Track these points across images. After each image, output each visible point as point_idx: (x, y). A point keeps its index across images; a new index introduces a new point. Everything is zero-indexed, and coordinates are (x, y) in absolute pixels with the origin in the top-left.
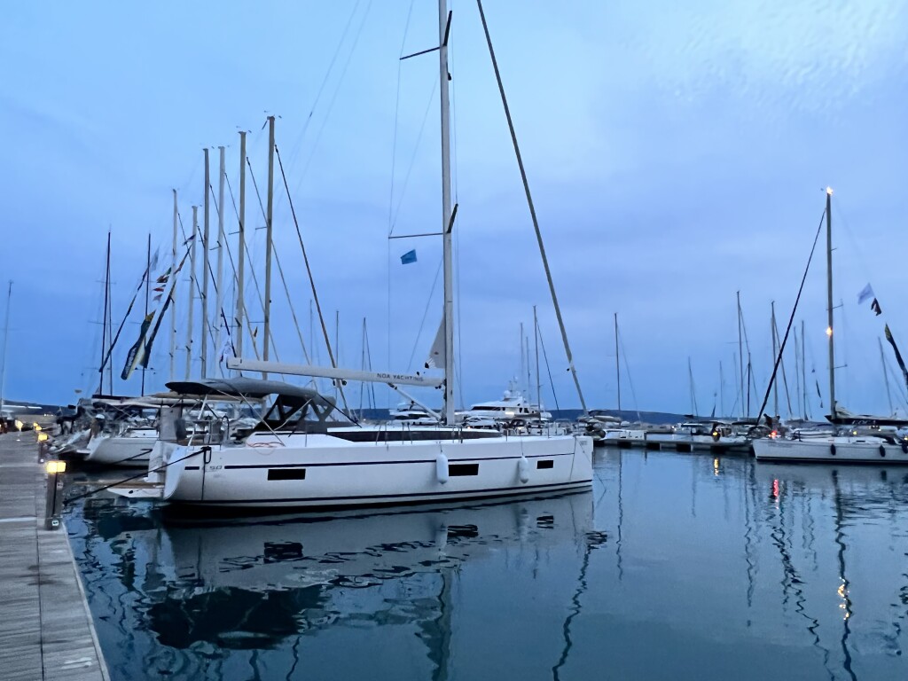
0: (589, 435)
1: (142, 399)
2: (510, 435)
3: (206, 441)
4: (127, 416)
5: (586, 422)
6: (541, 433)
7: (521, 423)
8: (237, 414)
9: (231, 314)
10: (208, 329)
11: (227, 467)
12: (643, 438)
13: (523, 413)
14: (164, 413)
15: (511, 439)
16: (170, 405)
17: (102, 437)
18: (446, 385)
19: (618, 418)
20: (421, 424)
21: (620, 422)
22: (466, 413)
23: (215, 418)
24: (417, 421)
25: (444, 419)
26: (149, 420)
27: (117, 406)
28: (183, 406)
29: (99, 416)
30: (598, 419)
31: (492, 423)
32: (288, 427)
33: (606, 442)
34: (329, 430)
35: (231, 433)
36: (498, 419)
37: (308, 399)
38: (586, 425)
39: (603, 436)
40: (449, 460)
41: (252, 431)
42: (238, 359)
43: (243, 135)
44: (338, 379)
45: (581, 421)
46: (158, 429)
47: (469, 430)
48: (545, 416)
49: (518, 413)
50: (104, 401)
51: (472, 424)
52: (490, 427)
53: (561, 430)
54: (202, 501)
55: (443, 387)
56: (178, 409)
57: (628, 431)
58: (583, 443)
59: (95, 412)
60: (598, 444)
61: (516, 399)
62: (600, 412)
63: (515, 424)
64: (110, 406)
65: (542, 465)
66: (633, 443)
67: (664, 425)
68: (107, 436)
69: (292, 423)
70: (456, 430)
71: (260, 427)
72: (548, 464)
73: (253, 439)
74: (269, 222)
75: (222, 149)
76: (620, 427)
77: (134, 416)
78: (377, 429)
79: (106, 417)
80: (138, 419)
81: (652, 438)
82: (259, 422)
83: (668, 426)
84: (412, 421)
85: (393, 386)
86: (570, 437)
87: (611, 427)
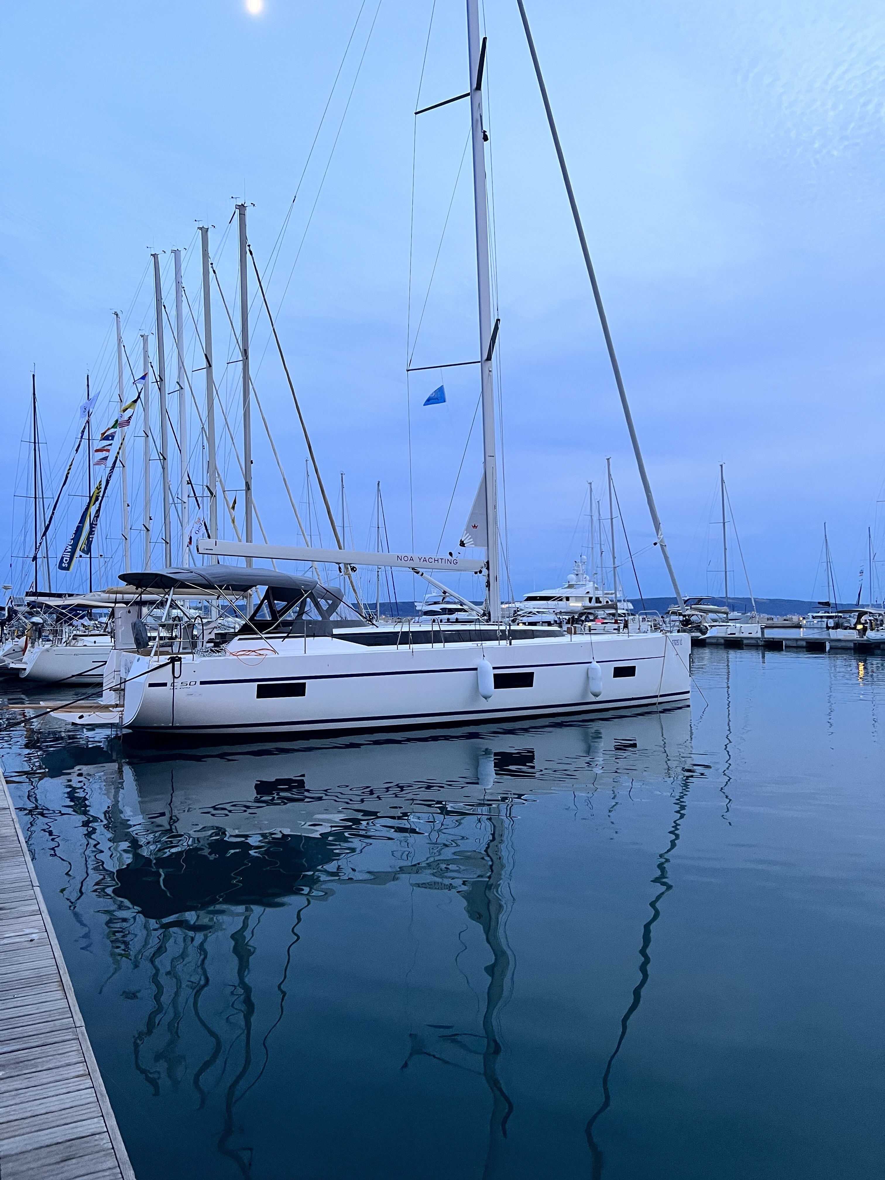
0: (684, 631)
1: (89, 595)
2: (575, 633)
3: (175, 649)
4: (71, 619)
5: (680, 614)
6: (618, 629)
7: (591, 617)
8: (214, 613)
9: (200, 480)
10: (171, 501)
11: (202, 683)
12: (759, 635)
13: (593, 604)
14: (118, 614)
15: (577, 639)
16: (127, 603)
17: (41, 646)
18: (488, 568)
19: (725, 609)
20: (457, 621)
21: (727, 613)
22: (518, 605)
23: (186, 619)
24: (453, 617)
25: (487, 614)
26: (101, 623)
27: (58, 606)
28: (141, 603)
29: (36, 619)
30: (696, 609)
31: (551, 618)
32: (282, 629)
33: (708, 641)
34: (336, 631)
35: (207, 638)
36: (561, 613)
37: (306, 592)
38: (681, 618)
39: (704, 633)
40: (494, 668)
41: (236, 634)
42: (212, 541)
43: (205, 231)
44: (345, 564)
45: (674, 613)
46: (112, 634)
47: (521, 627)
48: (623, 607)
49: (588, 604)
50: (41, 599)
51: (525, 619)
52: (549, 624)
53: (645, 626)
54: (173, 727)
55: (485, 571)
56: (137, 608)
57: (738, 625)
58: (676, 642)
59: (31, 614)
60: (697, 643)
61: (584, 585)
62: (699, 601)
63: (583, 618)
64: (48, 607)
65: (620, 672)
66: (745, 642)
67: (789, 616)
68: (48, 645)
69: (286, 624)
70: (503, 628)
71: (245, 630)
72: (629, 672)
73: (235, 645)
74: (245, 352)
75: (176, 252)
76: (728, 620)
77: (82, 618)
78: (398, 629)
79: (45, 621)
80: (86, 621)
81: (772, 634)
82: (244, 623)
83: (795, 618)
84: (445, 617)
85: (418, 573)
86: (658, 635)
87: (715, 621)
